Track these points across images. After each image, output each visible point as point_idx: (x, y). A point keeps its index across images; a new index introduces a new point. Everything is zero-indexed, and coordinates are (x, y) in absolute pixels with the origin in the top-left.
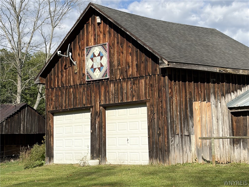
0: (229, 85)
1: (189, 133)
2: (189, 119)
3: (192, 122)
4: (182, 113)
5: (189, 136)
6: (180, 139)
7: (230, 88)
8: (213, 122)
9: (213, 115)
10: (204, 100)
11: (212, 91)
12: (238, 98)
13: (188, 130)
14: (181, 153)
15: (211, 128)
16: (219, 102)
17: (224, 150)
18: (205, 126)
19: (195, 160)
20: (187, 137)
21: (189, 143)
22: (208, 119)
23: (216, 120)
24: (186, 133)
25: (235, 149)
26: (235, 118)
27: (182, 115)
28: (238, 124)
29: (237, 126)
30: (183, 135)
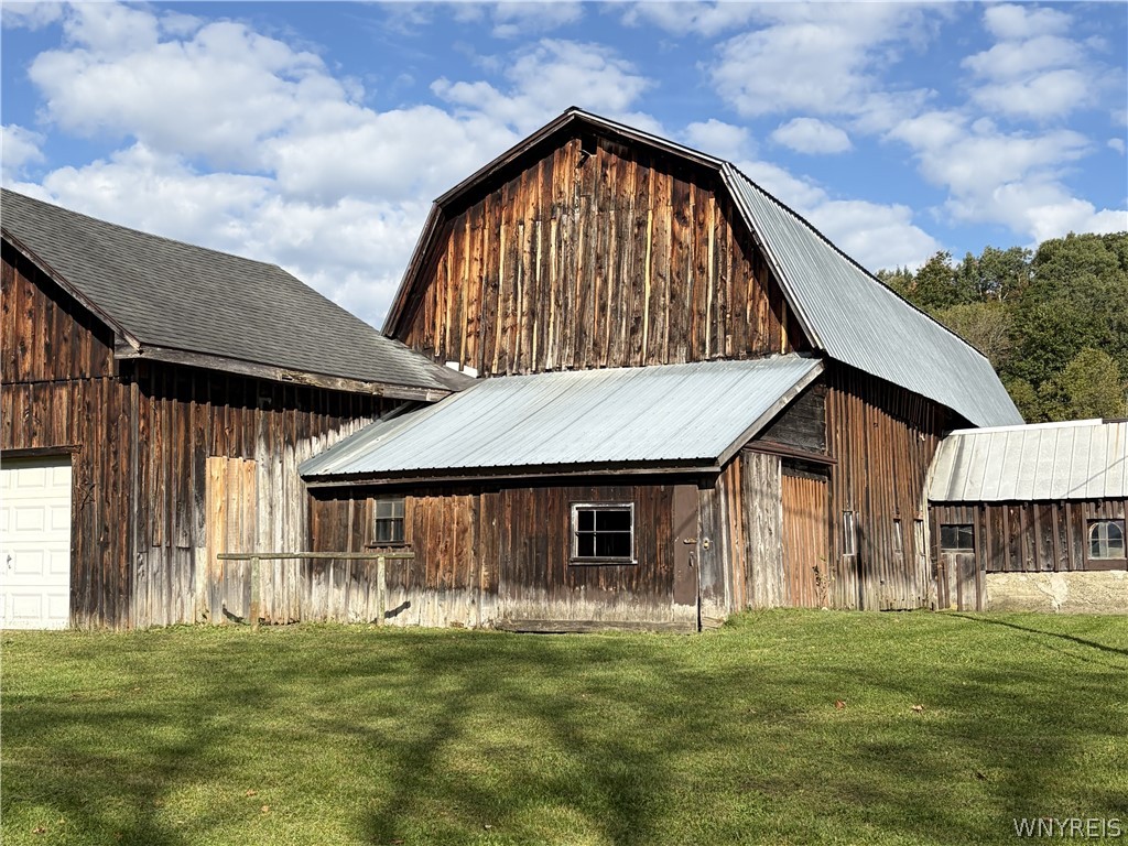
0: (308, 418)
1: (190, 541)
2: (194, 503)
3: (200, 512)
4: (174, 487)
5: (190, 550)
6: (164, 558)
7: (309, 426)
8: (258, 514)
9: (261, 495)
10: (239, 454)
11: (260, 430)
12: (329, 453)
13: (189, 535)
14: (164, 598)
15: (253, 529)
16: (277, 461)
17: (283, 588)
18: (237, 523)
19: (204, 616)
20: (183, 554)
21: (189, 571)
22: (246, 505)
23: (268, 509)
24: (183, 543)
25: (314, 586)
26: (317, 504)
27: (174, 494)
28: (326, 520)
29: (321, 524)
30: (173, 546)
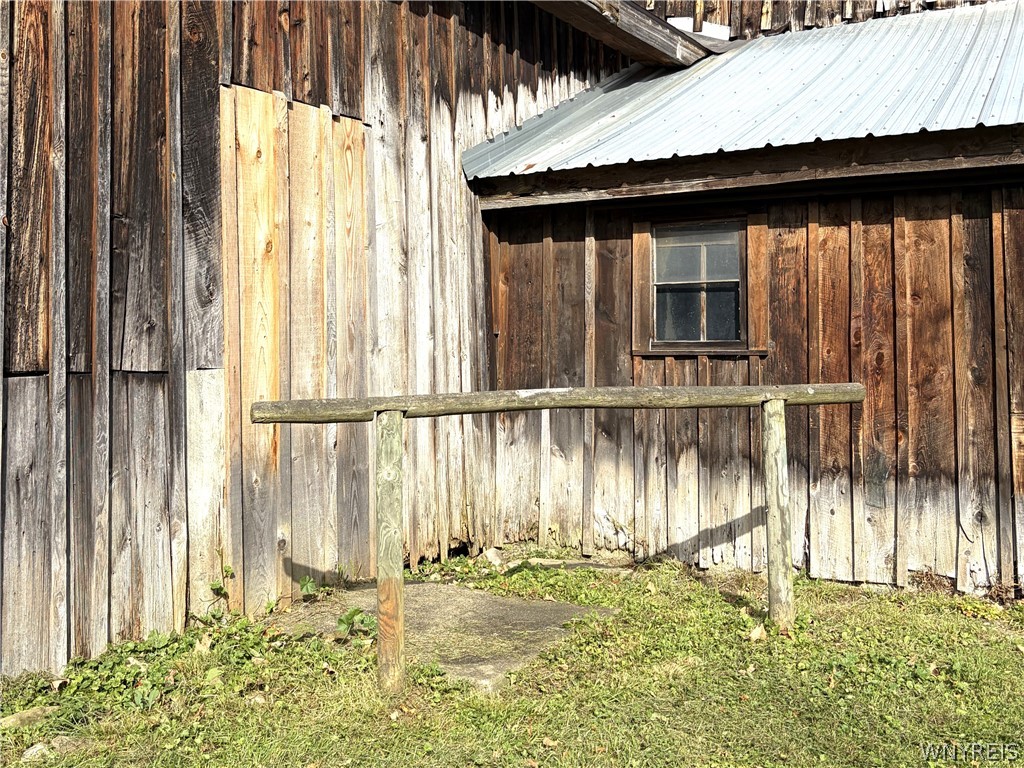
0: (478, 45)
1: (166, 350)
3: (203, 256)
4: (101, 161)
5: (167, 379)
9: (380, 218)
10: (319, 98)
11: (374, 46)
12: (521, 134)
13: (158, 329)
16: (416, 133)
18: (318, 293)
20: (140, 393)
21: (162, 449)
23: (398, 257)
24: (140, 357)
26: (503, 252)
28: (526, 291)
29: (514, 299)
